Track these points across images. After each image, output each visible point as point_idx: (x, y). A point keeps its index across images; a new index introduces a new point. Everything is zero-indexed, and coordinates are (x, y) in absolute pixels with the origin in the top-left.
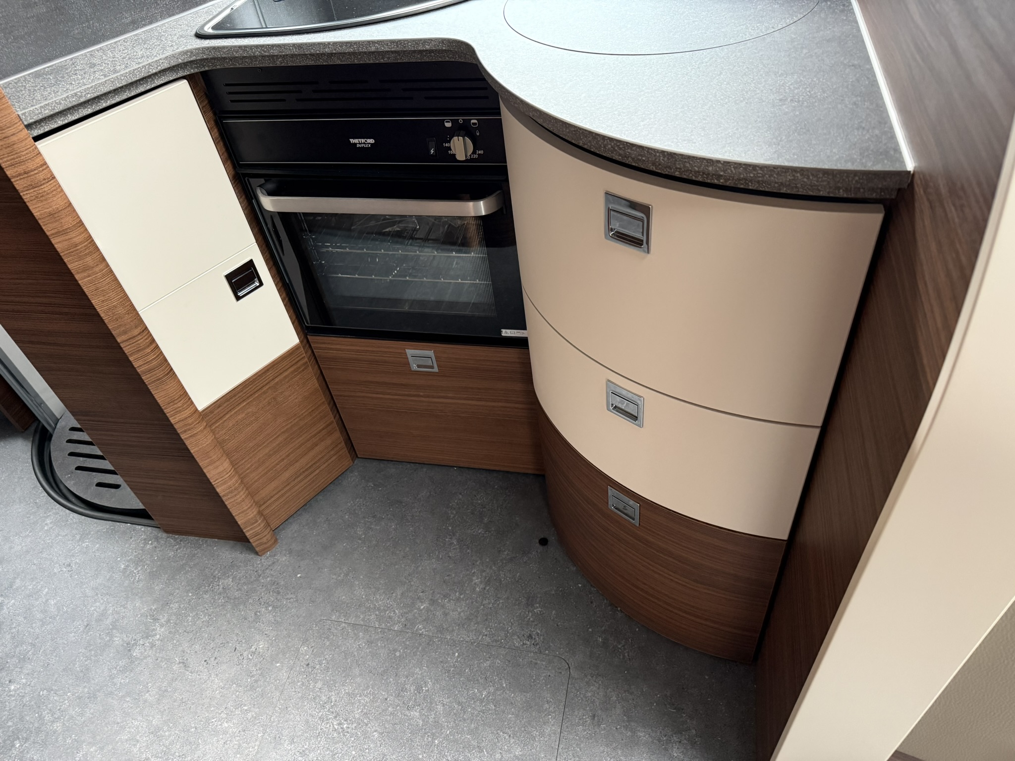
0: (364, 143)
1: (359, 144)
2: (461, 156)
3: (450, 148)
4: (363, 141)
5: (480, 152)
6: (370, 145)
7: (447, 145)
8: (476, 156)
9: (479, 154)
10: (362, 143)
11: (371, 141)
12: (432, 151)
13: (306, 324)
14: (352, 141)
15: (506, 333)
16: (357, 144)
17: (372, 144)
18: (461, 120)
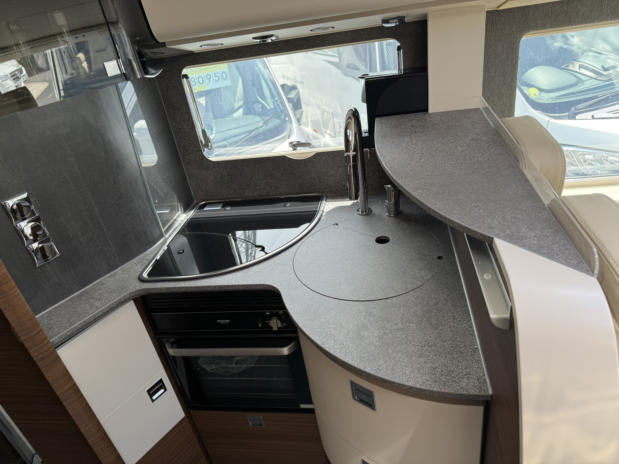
0: (224, 322)
1: (222, 322)
2: (275, 329)
3: (269, 323)
4: (224, 321)
5: (284, 324)
6: (227, 323)
7: (267, 322)
8: (283, 326)
9: (284, 325)
10: (223, 322)
11: (228, 321)
12: (260, 325)
13: (189, 404)
14: (218, 321)
15: (303, 406)
16: (220, 322)
17: (228, 322)
18: (274, 312)
